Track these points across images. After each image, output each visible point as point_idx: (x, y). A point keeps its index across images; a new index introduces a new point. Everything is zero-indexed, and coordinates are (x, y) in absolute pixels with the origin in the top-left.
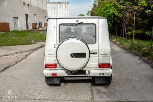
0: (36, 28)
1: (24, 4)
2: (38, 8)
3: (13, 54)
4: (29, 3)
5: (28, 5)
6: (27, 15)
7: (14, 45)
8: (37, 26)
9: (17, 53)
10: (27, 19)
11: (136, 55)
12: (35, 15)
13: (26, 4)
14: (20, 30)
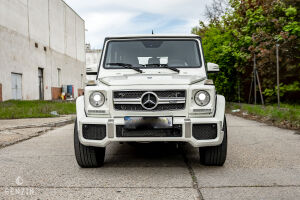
0: (60, 98)
1: (36, 45)
2: (65, 55)
3: (9, 129)
4: (47, 45)
5: (45, 49)
6: (41, 70)
7: (13, 118)
8: (64, 94)
9: (18, 128)
10: (41, 77)
11: (287, 128)
12: (59, 69)
13: (41, 47)
14: (25, 99)
